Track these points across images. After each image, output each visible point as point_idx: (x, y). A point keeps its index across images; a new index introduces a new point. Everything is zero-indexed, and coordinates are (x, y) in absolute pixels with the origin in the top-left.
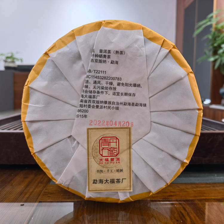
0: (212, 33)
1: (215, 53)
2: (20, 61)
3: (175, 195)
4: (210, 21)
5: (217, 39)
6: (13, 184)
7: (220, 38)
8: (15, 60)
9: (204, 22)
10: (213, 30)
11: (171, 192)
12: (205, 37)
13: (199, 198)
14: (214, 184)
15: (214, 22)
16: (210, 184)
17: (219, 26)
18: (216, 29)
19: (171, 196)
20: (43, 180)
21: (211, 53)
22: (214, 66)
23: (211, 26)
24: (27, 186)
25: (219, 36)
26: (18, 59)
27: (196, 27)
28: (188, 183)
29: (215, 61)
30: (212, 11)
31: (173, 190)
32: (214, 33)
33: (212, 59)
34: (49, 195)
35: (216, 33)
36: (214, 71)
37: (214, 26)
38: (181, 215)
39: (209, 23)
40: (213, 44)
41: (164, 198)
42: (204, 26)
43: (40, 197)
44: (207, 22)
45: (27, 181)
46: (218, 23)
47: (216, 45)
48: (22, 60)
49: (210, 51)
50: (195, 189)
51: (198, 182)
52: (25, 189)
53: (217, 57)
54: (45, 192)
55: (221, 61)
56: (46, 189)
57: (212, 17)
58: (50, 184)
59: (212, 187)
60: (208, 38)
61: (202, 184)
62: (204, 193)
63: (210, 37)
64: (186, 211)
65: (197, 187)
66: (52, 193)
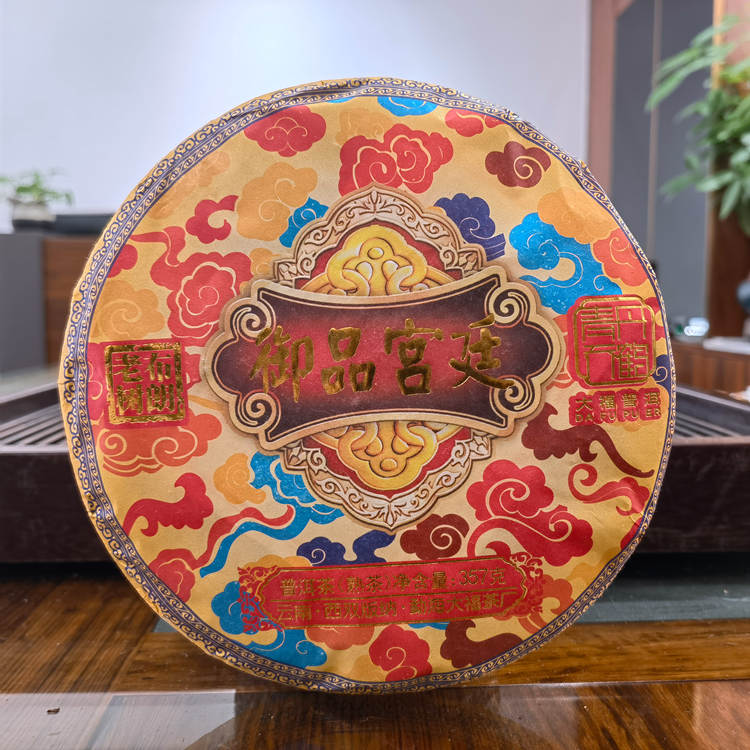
0: (711, 96)
1: (722, 162)
2: (64, 198)
3: (586, 668)
4: (703, 55)
5: (728, 116)
6: (27, 634)
7: (738, 112)
8: (47, 198)
10: (713, 85)
11: (571, 655)
12: (688, 111)
14: (721, 624)
15: (715, 60)
16: (705, 623)
17: (734, 74)
18: (725, 83)
20: (130, 620)
21: (708, 163)
22: (718, 207)
23: (705, 73)
24: (76, 639)
25: (733, 107)
26: (55, 195)
27: (657, 75)
28: (629, 622)
29: (722, 191)
30: (707, 21)
31: (578, 649)
32: (718, 97)
33: (711, 184)
34: (147, 675)
35: (725, 96)
36: (719, 225)
37: (717, 72)
38: (606, 743)
39: (699, 64)
40: (713, 135)
42: (683, 74)
44: (692, 60)
46: (729, 63)
47: (723, 136)
48: (69, 198)
49: (703, 156)
50: (652, 645)
51: (661, 617)
52: (69, 650)
53: (727, 177)
54: (135, 663)
55: (742, 190)
56: (139, 652)
57: (709, 42)
58: (156, 631)
59: (712, 635)
60: (697, 114)
61: (680, 624)
62: (684, 660)
63: (705, 109)
64: (623, 727)
65: (661, 636)
66: (159, 667)
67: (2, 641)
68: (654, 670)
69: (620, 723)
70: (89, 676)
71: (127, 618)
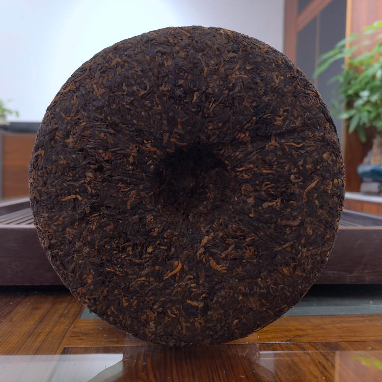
0: (344, 73)
1: (350, 105)
2: (15, 114)
3: (306, 335)
4: (341, 52)
5: (353, 82)
6: (14, 319)
7: (358, 81)
8: (6, 113)
9: (331, 53)
10: (345, 67)
11: (297, 329)
12: (333, 79)
13: (348, 339)
14: (371, 317)
15: (347, 54)
16: (363, 316)
17: (356, 61)
18: (351, 66)
19: (300, 336)
21: (343, 105)
22: (348, 127)
23: (341, 61)
24: (41, 321)
25: (356, 78)
26: (10, 112)
27: (317, 62)
28: (325, 315)
29: (350, 119)
30: (342, 36)
31: (302, 327)
32: (348, 74)
33: (345, 116)
34: (81, 337)
35: (351, 73)
36: (348, 136)
37: (347, 61)
38: (321, 368)
39: (339, 56)
40: (346, 91)
41: (288, 341)
42: (331, 61)
43: (64, 340)
44: (336, 54)
45: (38, 314)
46: (353, 56)
47: (351, 92)
48: (17, 114)
49: (341, 102)
50: (338, 325)
51: (342, 313)
52: (37, 326)
53: (353, 112)
54: (73, 332)
55: (360, 119)
56: (75, 327)
57: (343, 46)
58: (81, 318)
59: (367, 321)
60: (337, 81)
61: (350, 316)
62: (355, 332)
63: (341, 79)
64: (329, 361)
65: (342, 322)
66: (86, 334)
67: (2, 322)
68: (340, 336)
69: (327, 360)
70: (50, 338)
71: (66, 312)
